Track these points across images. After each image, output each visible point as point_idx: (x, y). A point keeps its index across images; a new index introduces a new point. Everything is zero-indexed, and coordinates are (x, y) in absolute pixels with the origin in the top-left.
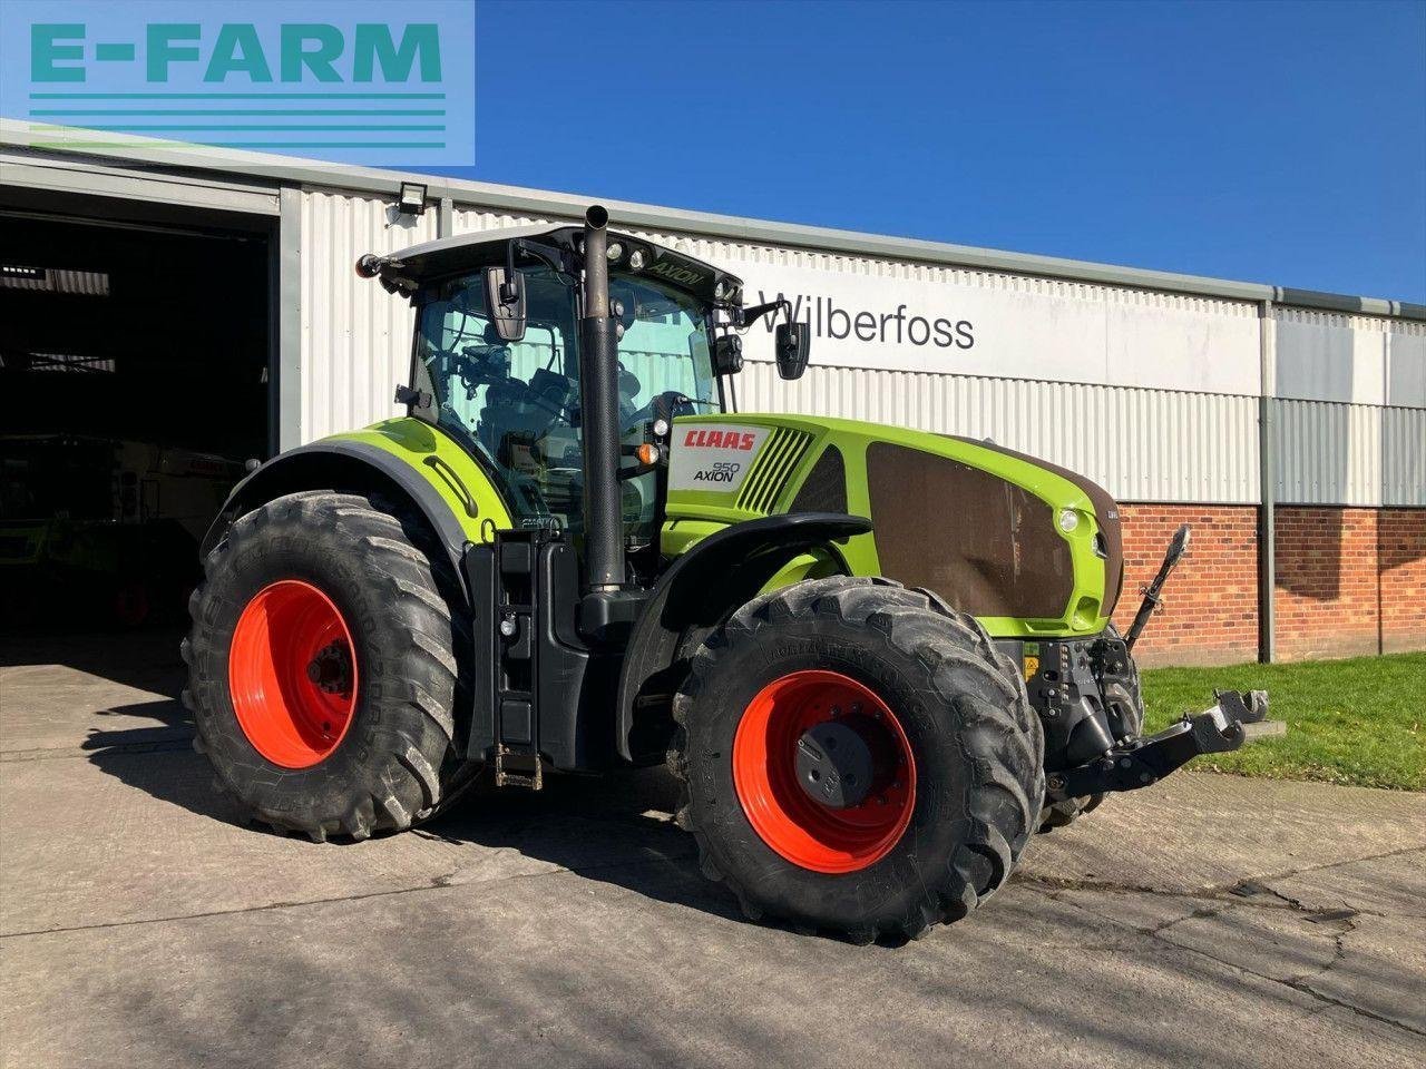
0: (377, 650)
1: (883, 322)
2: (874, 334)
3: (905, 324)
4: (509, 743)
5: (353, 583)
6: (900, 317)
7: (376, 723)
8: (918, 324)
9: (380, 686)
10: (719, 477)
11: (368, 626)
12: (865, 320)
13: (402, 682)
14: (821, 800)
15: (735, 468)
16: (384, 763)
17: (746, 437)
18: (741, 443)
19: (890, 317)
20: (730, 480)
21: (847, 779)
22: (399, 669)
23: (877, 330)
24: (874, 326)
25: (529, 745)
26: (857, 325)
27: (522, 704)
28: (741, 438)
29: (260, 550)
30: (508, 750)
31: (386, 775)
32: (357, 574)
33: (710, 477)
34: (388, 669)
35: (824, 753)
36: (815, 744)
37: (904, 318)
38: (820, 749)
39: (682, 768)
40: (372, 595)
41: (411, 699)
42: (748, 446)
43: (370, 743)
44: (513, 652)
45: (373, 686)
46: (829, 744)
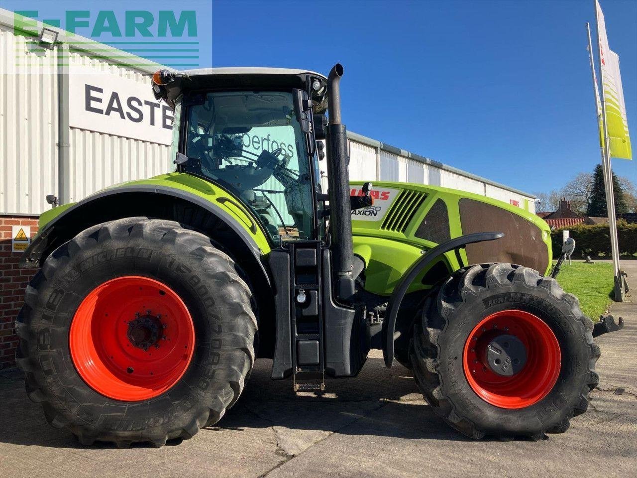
0: (217, 318)
1: (262, 141)
2: (259, 147)
3: (270, 143)
4: (301, 365)
5: (195, 276)
6: (268, 140)
7: (216, 364)
8: (275, 143)
9: (219, 340)
10: (368, 213)
11: (209, 303)
12: (256, 140)
13: (236, 336)
14: (502, 373)
15: (378, 209)
16: (221, 388)
17: (384, 194)
18: (380, 196)
19: (265, 139)
20: (375, 215)
21: (514, 361)
22: (232, 328)
23: (260, 145)
24: (259, 143)
25: (319, 364)
26: (253, 142)
27: (314, 342)
28: (380, 193)
29: (105, 256)
30: (300, 369)
31: (222, 396)
32: (197, 270)
33: (362, 213)
34: (225, 329)
35: (503, 351)
36: (497, 346)
37: (270, 140)
38: (500, 348)
39: (436, 367)
40: (211, 284)
41: (242, 346)
42: (386, 198)
43: (212, 377)
44: (306, 312)
45: (213, 340)
46: (505, 345)
